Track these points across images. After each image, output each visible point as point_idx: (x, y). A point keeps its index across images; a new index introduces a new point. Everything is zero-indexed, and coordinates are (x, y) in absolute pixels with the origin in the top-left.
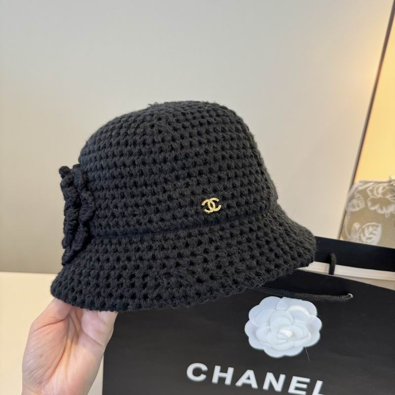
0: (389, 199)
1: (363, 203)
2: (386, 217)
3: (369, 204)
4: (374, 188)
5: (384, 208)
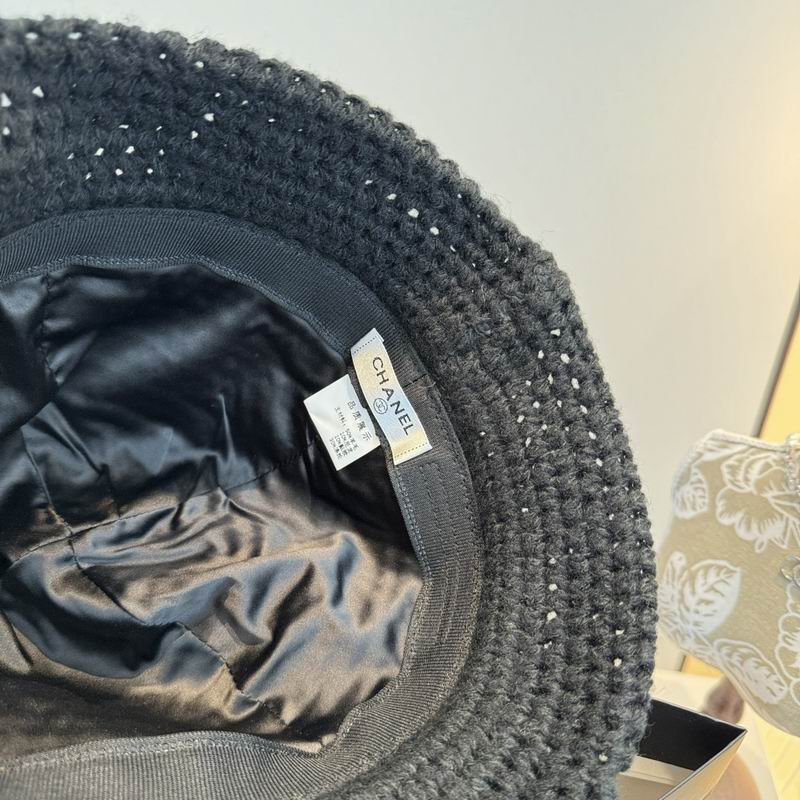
0: (772, 501)
1: (707, 501)
2: (758, 551)
3: (720, 505)
4: (740, 461)
5: (754, 526)
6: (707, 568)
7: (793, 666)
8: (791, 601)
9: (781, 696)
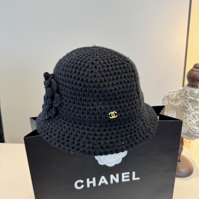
0: (178, 98)
1: (168, 102)
2: (178, 107)
3: (170, 102)
5: (176, 103)
6: (170, 112)
7: (187, 124)
8: (185, 114)
9: (186, 130)
